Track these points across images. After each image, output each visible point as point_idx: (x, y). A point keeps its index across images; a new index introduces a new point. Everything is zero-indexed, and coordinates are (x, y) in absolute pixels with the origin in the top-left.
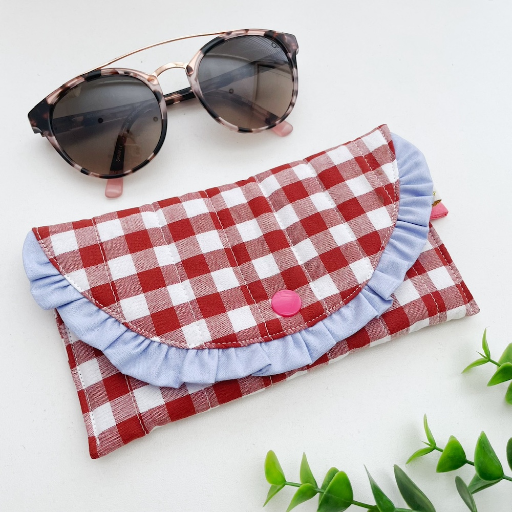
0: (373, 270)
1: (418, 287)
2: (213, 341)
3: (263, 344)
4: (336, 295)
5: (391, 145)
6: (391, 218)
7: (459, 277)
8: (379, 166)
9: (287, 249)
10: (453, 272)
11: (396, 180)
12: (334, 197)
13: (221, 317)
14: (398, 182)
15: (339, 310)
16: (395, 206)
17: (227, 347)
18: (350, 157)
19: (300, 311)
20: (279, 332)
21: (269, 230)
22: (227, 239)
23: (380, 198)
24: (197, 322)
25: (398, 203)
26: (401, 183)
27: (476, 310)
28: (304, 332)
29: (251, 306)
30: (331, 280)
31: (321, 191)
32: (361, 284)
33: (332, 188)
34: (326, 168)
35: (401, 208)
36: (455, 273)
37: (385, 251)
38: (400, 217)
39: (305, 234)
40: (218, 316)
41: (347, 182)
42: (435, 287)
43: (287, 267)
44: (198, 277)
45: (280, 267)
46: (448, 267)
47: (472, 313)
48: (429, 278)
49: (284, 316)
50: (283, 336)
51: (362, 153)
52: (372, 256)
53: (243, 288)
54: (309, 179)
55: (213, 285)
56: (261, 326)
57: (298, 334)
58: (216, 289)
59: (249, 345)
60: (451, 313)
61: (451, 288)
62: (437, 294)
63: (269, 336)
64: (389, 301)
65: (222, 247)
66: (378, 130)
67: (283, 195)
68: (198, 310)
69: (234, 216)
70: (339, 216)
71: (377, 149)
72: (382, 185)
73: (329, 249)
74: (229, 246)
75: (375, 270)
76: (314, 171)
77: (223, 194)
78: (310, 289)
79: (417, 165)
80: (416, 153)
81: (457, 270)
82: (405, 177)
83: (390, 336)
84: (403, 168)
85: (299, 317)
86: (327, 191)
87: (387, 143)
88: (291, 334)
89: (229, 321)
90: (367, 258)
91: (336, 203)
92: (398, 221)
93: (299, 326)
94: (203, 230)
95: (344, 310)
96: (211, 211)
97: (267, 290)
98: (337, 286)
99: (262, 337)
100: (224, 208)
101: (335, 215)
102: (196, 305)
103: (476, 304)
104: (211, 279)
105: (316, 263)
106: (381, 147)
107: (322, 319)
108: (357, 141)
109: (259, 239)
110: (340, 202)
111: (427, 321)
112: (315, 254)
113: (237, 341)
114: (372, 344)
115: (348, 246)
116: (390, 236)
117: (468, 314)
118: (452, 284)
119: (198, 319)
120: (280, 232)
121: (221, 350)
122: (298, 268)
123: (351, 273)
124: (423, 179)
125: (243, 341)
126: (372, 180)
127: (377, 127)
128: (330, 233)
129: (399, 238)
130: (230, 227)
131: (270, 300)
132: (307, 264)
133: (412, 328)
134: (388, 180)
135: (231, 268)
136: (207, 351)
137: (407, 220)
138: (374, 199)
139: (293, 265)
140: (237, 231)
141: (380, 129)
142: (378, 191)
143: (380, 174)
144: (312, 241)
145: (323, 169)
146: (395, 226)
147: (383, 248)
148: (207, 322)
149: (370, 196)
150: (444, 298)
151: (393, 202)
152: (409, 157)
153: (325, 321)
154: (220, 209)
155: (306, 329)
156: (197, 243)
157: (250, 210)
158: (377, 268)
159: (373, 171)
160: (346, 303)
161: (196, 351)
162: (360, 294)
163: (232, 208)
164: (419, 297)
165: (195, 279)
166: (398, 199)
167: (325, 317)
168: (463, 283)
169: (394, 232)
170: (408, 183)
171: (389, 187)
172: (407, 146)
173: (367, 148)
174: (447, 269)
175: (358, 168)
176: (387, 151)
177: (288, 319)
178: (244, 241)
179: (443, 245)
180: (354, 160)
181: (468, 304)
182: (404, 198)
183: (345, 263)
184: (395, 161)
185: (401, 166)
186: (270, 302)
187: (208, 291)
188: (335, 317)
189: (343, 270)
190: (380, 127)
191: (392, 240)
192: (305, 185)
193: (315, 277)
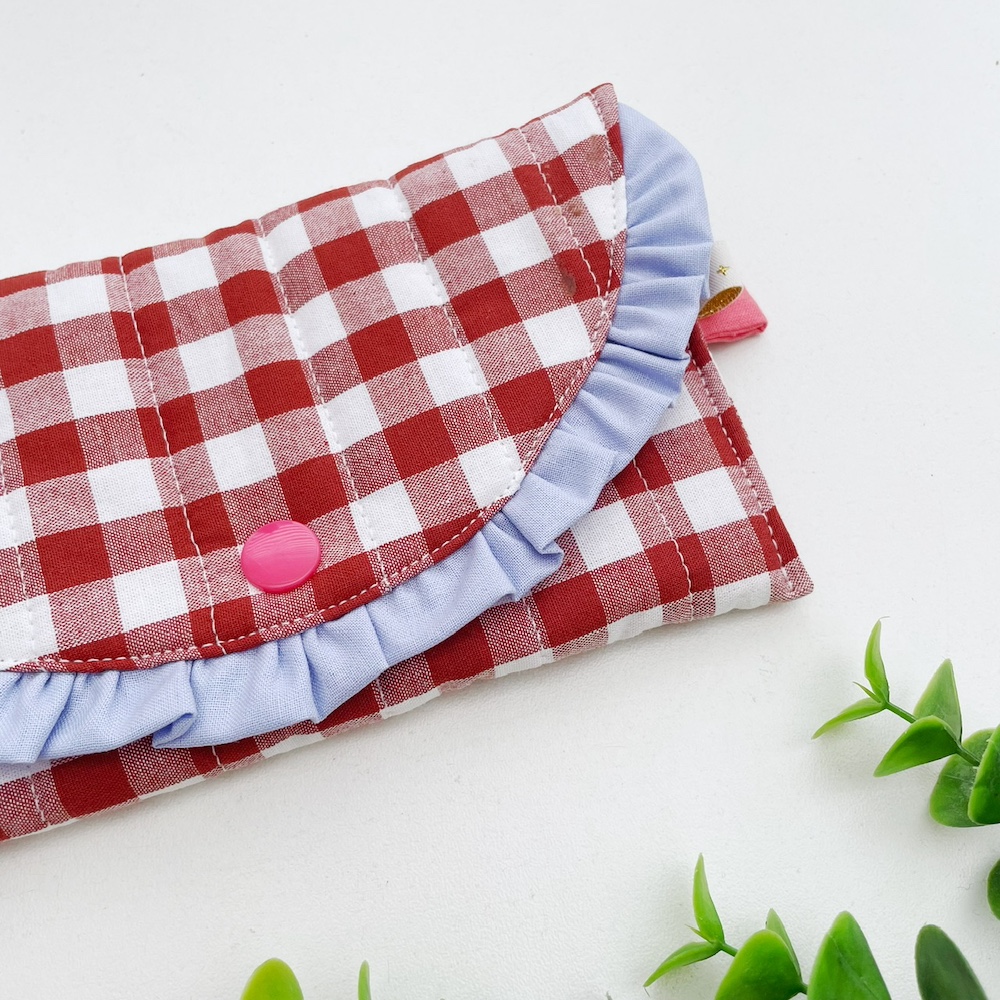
0: (522, 473)
1: (641, 522)
2: (64, 654)
3: (199, 664)
4: (411, 538)
5: (615, 135)
6: (590, 335)
7: (764, 495)
8: (575, 191)
9: (304, 412)
10: (749, 482)
11: (616, 232)
12: (446, 274)
13: (94, 590)
14: (623, 237)
15: (416, 575)
16: (604, 304)
17: (99, 670)
18: (502, 166)
19: (312, 577)
20: (246, 634)
21: (262, 362)
22: (151, 384)
23: (565, 280)
24: (28, 602)
25: (614, 295)
26: (631, 241)
27: (802, 586)
28: (312, 634)
29: (185, 561)
30: (405, 498)
31: (415, 259)
32: (484, 510)
33: (443, 252)
34: (434, 198)
35: (621, 308)
36: (755, 487)
37: (564, 423)
38: (616, 332)
39: (355, 372)
40: (85, 587)
41: (485, 235)
42: (688, 524)
43: (295, 460)
44: (51, 483)
45: (279, 460)
46: (735, 469)
47: (788, 595)
48: (676, 498)
49: (268, 592)
50: (257, 644)
51: (536, 157)
52: (523, 436)
53: (171, 514)
54: (386, 226)
55: (90, 503)
56: (198, 617)
57: (296, 641)
58: (94, 516)
59: (161, 664)
60: (725, 595)
61: (737, 526)
62: (691, 543)
63: (219, 643)
64: (551, 557)
65: (129, 404)
66: (586, 98)
67: (313, 270)
68: (38, 568)
69: (177, 322)
70: (453, 326)
71: (576, 147)
72: (577, 243)
73: (414, 412)
74: (154, 401)
75: (528, 470)
76: (405, 204)
77: (159, 264)
78: (350, 520)
79: (676, 192)
80: (678, 159)
81: (760, 477)
82: (641, 225)
83: (550, 650)
84: (639, 201)
85: (306, 594)
86: (430, 260)
87: (605, 133)
88: (278, 640)
89: (113, 600)
90: (510, 439)
91: (449, 291)
92: (609, 345)
93: (302, 616)
94: (85, 357)
95: (432, 579)
96: (120, 307)
97: (233, 521)
98: (420, 512)
99: (199, 644)
100: (153, 300)
101: (443, 323)
102: (34, 555)
103: (802, 571)
104: (86, 490)
105: (373, 451)
106: (586, 141)
107: (365, 602)
108: (527, 128)
109: (233, 383)
110: (460, 290)
111: (655, 615)
112: (375, 426)
113: (128, 656)
114: (501, 670)
115: (462, 407)
116: (583, 383)
117: (778, 598)
118: (740, 514)
119: (32, 595)
120: (294, 367)
121: (81, 678)
122: (328, 461)
123: (460, 480)
124: (686, 232)
125: (145, 656)
126: (552, 229)
127: (588, 90)
128: (419, 372)
129: (603, 391)
130: (162, 354)
131: (240, 548)
132: (349, 451)
133: (615, 629)
134: (593, 231)
135: (147, 462)
136: (42, 677)
137: (630, 343)
138: (553, 281)
139: (313, 453)
140: (179, 362)
141: (593, 96)
142: (565, 261)
143: (577, 214)
144: (372, 391)
145: (427, 201)
146: (599, 356)
147: (559, 414)
148: (52, 602)
149: (543, 274)
150: (709, 552)
151: (603, 294)
152: (660, 172)
153: (377, 607)
154: (144, 303)
155: (318, 626)
156: (65, 392)
157: (222, 307)
158: (535, 468)
159: (559, 207)
160: (438, 560)
161: (14, 677)
162: (479, 535)
163: (175, 302)
164: (640, 549)
165: (40, 486)
166: (616, 283)
167: (376, 596)
168: (773, 514)
169: (594, 374)
170: (649, 240)
171: (598, 251)
172: (656, 139)
173: (552, 145)
174: (732, 476)
175: (519, 197)
176: (601, 152)
177: (274, 599)
178: (193, 390)
179: (732, 411)
180: (512, 175)
181: (783, 569)
182: (635, 281)
183: (448, 452)
184: (623, 179)
185: (633, 194)
186: (240, 554)
187: (72, 520)
188: (403, 594)
189: (441, 470)
190: (593, 91)
191: (584, 395)
192: (374, 242)
193: (367, 487)
